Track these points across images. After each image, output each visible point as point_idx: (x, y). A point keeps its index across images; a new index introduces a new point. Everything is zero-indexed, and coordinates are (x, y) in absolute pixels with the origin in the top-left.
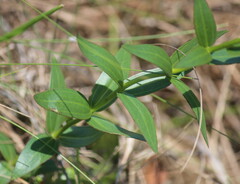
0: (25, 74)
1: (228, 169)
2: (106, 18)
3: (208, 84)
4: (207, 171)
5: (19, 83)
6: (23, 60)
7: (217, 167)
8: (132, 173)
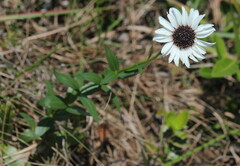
0: (40, 86)
1: (137, 128)
2: (78, 58)
3: (127, 87)
4: (128, 129)
5: (37, 90)
6: (39, 79)
7: (132, 127)
8: (93, 131)
